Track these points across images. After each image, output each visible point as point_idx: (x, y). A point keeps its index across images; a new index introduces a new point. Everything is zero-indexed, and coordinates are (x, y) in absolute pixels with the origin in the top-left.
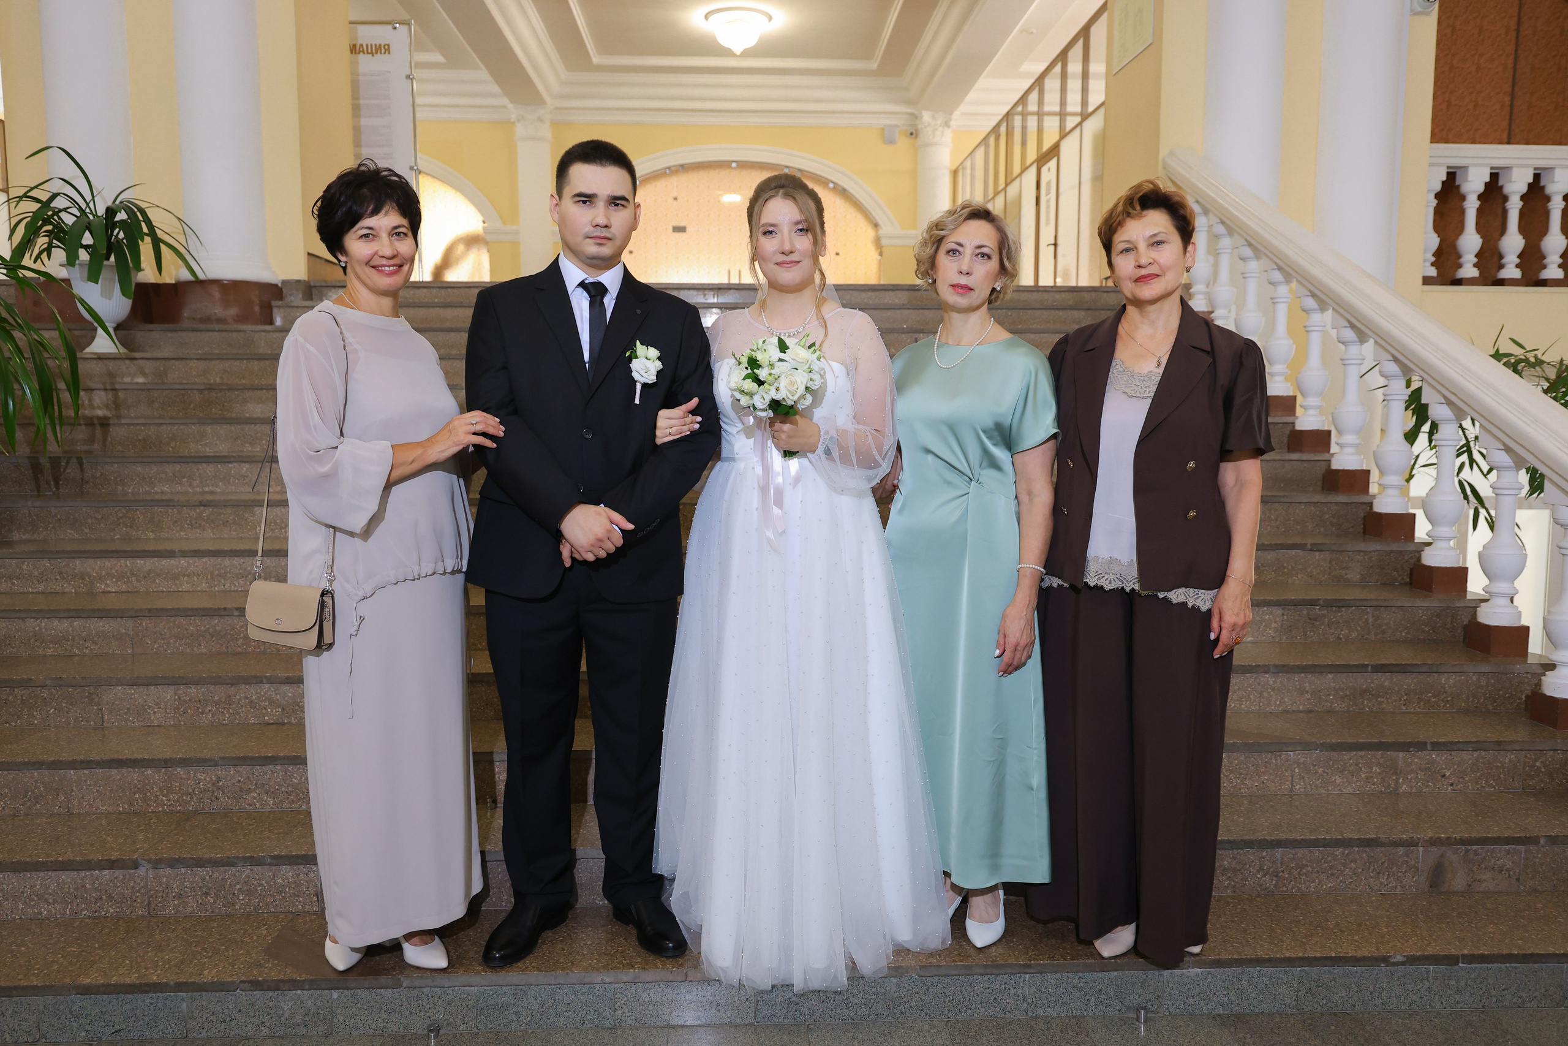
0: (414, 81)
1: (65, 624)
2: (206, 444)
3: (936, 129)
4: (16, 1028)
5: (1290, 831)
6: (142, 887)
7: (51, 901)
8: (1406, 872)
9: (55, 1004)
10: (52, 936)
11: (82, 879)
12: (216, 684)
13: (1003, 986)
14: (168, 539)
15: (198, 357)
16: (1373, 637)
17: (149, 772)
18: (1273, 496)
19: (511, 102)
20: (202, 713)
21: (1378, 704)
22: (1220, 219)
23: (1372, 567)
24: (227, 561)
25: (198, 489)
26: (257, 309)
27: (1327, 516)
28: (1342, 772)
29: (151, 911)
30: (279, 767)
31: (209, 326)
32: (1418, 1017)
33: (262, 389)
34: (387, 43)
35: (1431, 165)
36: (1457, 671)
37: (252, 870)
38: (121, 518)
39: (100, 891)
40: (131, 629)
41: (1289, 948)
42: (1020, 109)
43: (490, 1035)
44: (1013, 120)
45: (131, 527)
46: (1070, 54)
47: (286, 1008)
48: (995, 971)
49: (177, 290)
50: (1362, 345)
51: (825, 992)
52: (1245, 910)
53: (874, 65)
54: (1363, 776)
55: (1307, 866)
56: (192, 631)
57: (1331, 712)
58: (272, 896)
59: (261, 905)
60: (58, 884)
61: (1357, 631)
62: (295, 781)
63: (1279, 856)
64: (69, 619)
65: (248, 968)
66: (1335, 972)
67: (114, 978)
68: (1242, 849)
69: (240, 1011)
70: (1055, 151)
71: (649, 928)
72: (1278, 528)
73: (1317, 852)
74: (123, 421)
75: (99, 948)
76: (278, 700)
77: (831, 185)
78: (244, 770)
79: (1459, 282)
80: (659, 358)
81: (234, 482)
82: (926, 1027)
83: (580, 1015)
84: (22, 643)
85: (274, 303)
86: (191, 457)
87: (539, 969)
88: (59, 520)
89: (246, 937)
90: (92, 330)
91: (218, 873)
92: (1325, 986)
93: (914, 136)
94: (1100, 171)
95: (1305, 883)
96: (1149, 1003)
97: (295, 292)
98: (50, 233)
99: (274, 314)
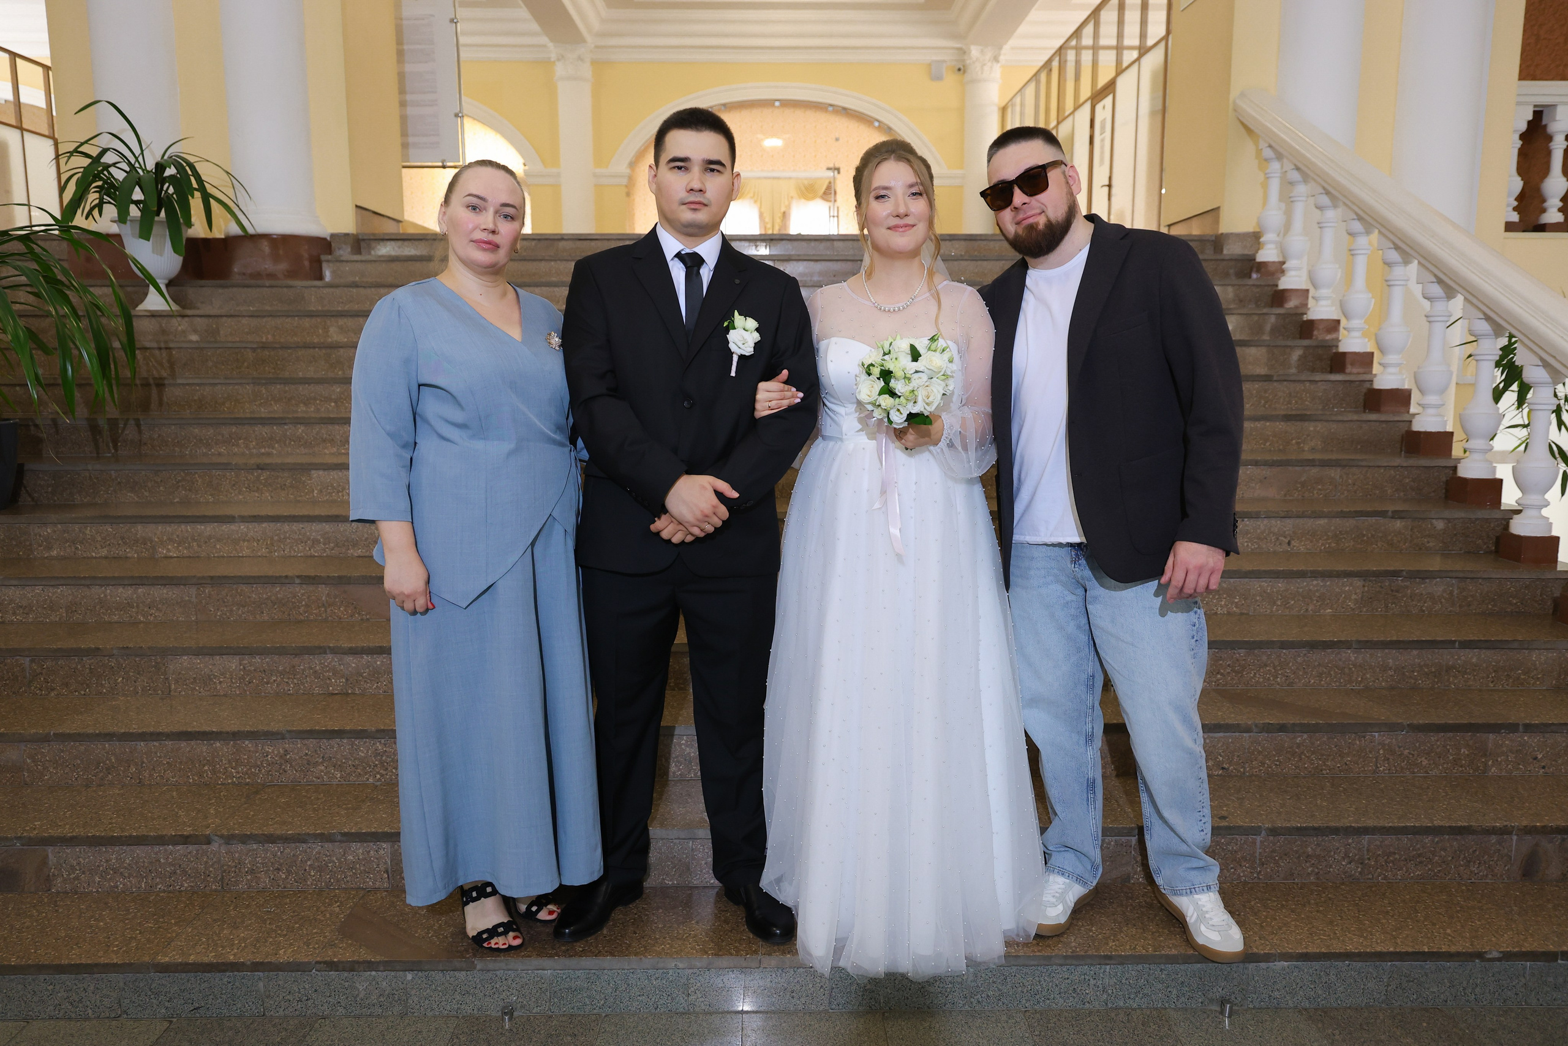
0: (459, 23)
1: (130, 591)
2: (261, 405)
3: (984, 65)
4: (98, 1003)
5: (1377, 817)
6: (215, 862)
7: (126, 875)
8: (1497, 860)
9: (135, 981)
10: (128, 910)
11: (156, 854)
12: (280, 654)
13: (1083, 977)
14: (226, 503)
15: (251, 314)
16: (1457, 610)
17: (218, 744)
18: (1351, 459)
19: (551, 41)
20: (268, 683)
21: (1464, 681)
22: (1296, 165)
23: (1455, 535)
24: (286, 527)
25: (254, 451)
26: (307, 263)
27: (1408, 480)
28: (1429, 754)
29: (224, 885)
30: (345, 741)
31: (260, 282)
32: (1513, 1015)
35: (1519, 104)
36: (1549, 647)
37: (322, 847)
38: (180, 481)
39: (174, 865)
40: (194, 596)
41: (1379, 941)
42: (1073, 43)
43: (564, 1019)
44: (1066, 54)
45: (190, 490)
47: (361, 988)
48: (1074, 962)
49: (226, 243)
50: (1448, 301)
52: (1330, 899)
54: (1451, 758)
55: (1395, 853)
56: (255, 598)
57: (1414, 688)
58: (343, 872)
59: (332, 880)
60: (133, 858)
63: (1365, 843)
64: (133, 587)
65: (322, 949)
66: (1427, 966)
67: (192, 957)
68: (1327, 836)
69: (316, 991)
70: (1110, 87)
72: (1355, 493)
73: (1405, 839)
74: (178, 381)
75: (176, 924)
76: (342, 670)
77: (877, 124)
78: (311, 743)
79: (1541, 228)
80: (757, 330)
81: (290, 443)
82: (1004, 1018)
83: (653, 999)
84: (88, 609)
85: (323, 257)
86: (246, 418)
87: (613, 955)
88: (119, 483)
89: (318, 915)
90: (144, 287)
91: (289, 850)
92: (1416, 981)
93: (962, 72)
94: (1160, 107)
95: (1391, 871)
96: (1233, 996)
97: (344, 246)
98: (100, 189)
99: (324, 269)
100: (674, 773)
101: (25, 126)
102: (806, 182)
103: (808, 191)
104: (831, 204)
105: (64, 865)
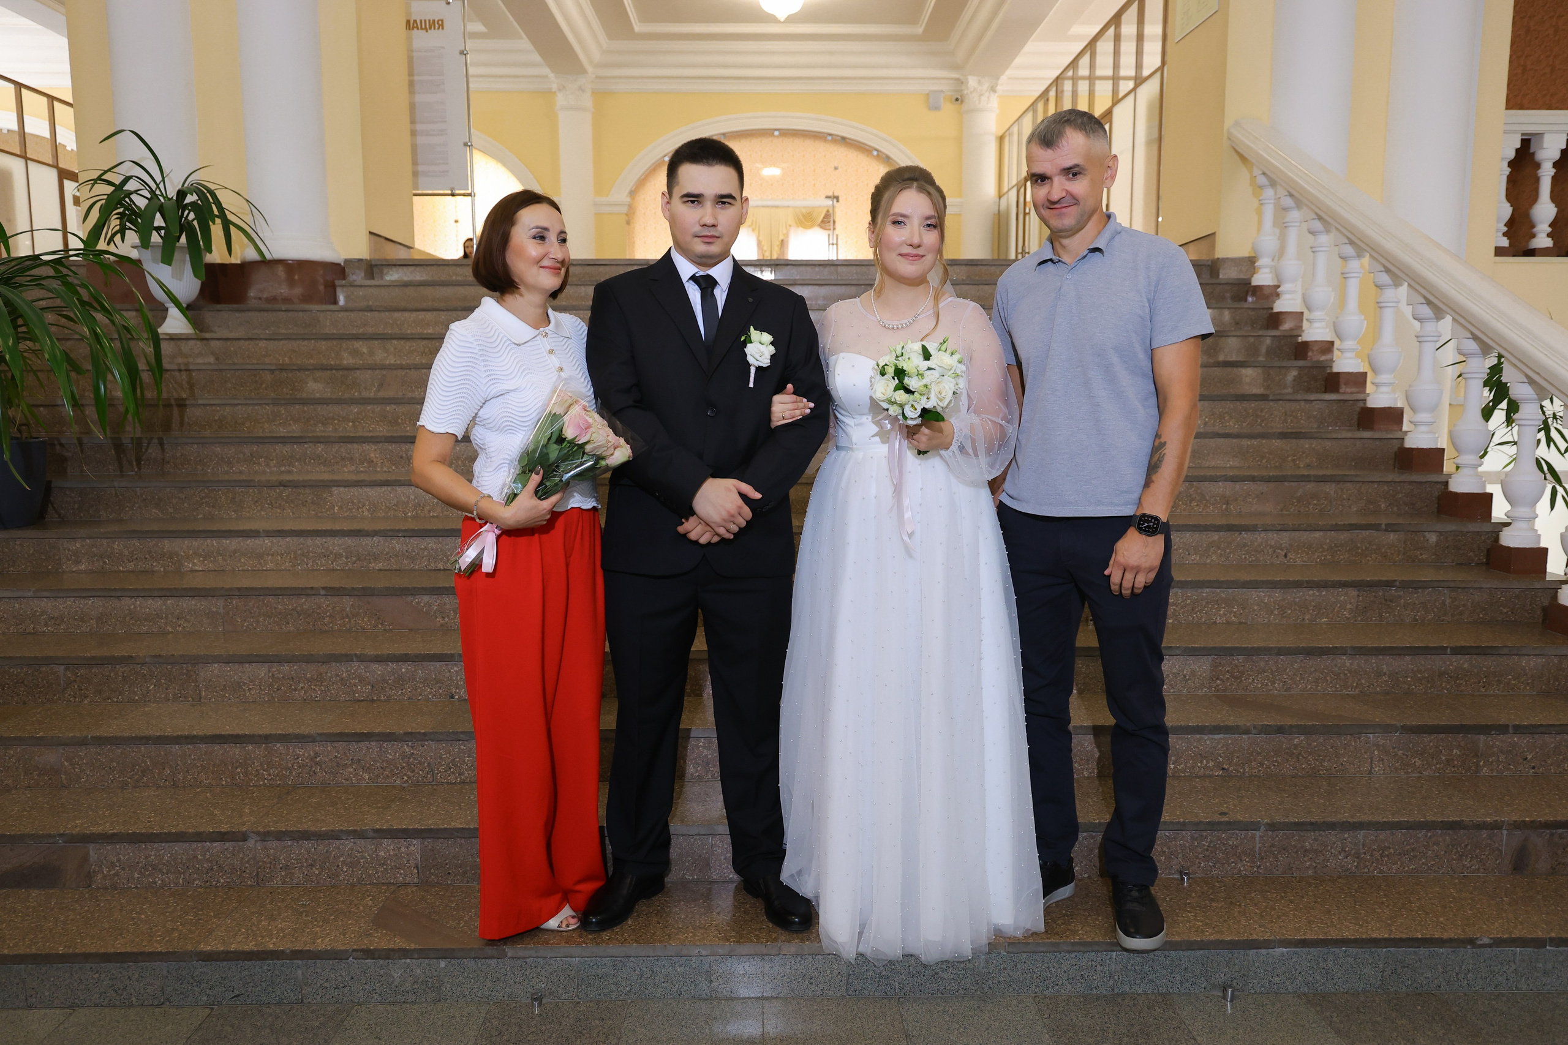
0: (468, 56)
1: (159, 602)
2: (280, 425)
3: (982, 95)
4: (142, 991)
5: (1372, 813)
6: (251, 858)
7: (165, 871)
8: (1489, 854)
9: (178, 969)
10: (168, 904)
11: (194, 850)
12: (308, 662)
13: (1090, 963)
14: (250, 518)
15: (267, 337)
16: (1449, 619)
17: (250, 747)
18: (1345, 475)
19: (553, 72)
20: (295, 690)
21: (1456, 686)
22: (1288, 192)
23: (1447, 547)
24: (309, 541)
25: (275, 469)
26: (321, 288)
27: (1400, 496)
28: (1422, 754)
29: (260, 881)
30: (373, 744)
31: (276, 306)
32: (1504, 998)
33: (329, 369)
34: (441, 18)
35: (1506, 132)
36: (1538, 653)
37: (354, 843)
38: (204, 498)
39: (211, 862)
40: (221, 607)
41: (1374, 929)
42: (1070, 73)
43: (592, 1004)
44: (1063, 85)
45: (213, 507)
46: (1124, 17)
47: (396, 976)
48: (1082, 949)
49: (243, 269)
50: (1438, 322)
52: (1327, 891)
53: (920, 30)
54: (1444, 758)
55: (1390, 848)
56: (281, 609)
57: (1408, 694)
58: (374, 868)
59: (364, 876)
60: (172, 855)
61: (1434, 612)
62: (390, 757)
63: (1361, 838)
64: (163, 598)
65: (358, 938)
66: (1421, 953)
67: (233, 946)
68: (1324, 831)
69: (352, 978)
72: (1349, 507)
73: (1399, 834)
74: (199, 402)
75: (215, 917)
76: (367, 677)
77: (875, 153)
78: (341, 745)
79: (1531, 253)
80: (772, 343)
81: (310, 461)
82: (1014, 1002)
83: (677, 986)
84: (118, 621)
85: (337, 282)
86: (267, 437)
87: (637, 942)
88: (144, 500)
89: (353, 908)
90: (164, 310)
91: (322, 846)
92: (1410, 966)
93: (959, 102)
94: (1156, 135)
95: (1386, 865)
96: (1235, 981)
97: (357, 271)
98: (122, 216)
99: (338, 294)
100: (692, 774)
101: (28, 155)
102: (804, 211)
103: (806, 219)
104: (831, 232)
105: (105, 862)
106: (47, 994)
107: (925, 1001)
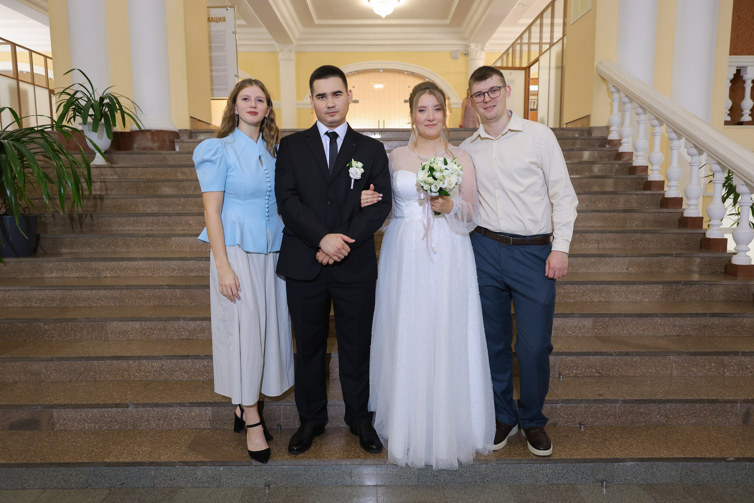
0: (237, 34)
1: (89, 292)
2: (147, 207)
3: (477, 52)
4: (77, 481)
5: (673, 395)
6: (130, 416)
7: (89, 422)
8: (731, 415)
9: (95, 470)
10: (90, 438)
11: (103, 412)
12: (159, 321)
13: (537, 469)
14: (133, 252)
15: (142, 166)
16: (707, 299)
17: (131, 362)
18: (655, 230)
19: (277, 43)
20: (153, 334)
21: (712, 332)
22: (626, 95)
23: (706, 265)
24: (160, 263)
25: (145, 229)
26: (168, 143)
27: (682, 240)
28: (696, 366)
29: (134, 427)
30: (190, 360)
31: (146, 152)
32: (741, 488)
33: (172, 181)
34: (224, 16)
35: (729, 66)
37: (180, 409)
38: (111, 242)
39: (111, 418)
40: (118, 294)
41: (676, 453)
42: (519, 41)
43: (294, 488)
44: (515, 47)
45: (116, 246)
46: (545, 15)
47: (199, 474)
48: (533, 462)
49: (131, 135)
50: (700, 156)
51: (451, 471)
52: (652, 433)
53: (448, 22)
54: (707, 368)
55: (682, 412)
56: (146, 295)
57: (688, 336)
58: (190, 421)
59: (184, 425)
60: (93, 414)
61: (700, 296)
62: (198, 367)
63: (668, 407)
64: (91, 290)
65: (181, 456)
66: (699, 465)
67: (121, 459)
68: (650, 404)
69: (178, 475)
70: (537, 60)
71: (365, 438)
72: (658, 245)
73: (687, 405)
74: (110, 197)
75: (112, 445)
76: (187, 328)
78: (174, 361)
79: (741, 123)
80: (363, 167)
81: (161, 225)
82: (500, 488)
83: (335, 480)
84: (69, 301)
85: (175, 140)
86: (141, 213)
87: (316, 458)
88: (83, 243)
89: (179, 440)
90: (93, 154)
91: (165, 410)
92: (694, 471)
93: (467, 55)
95: (681, 420)
96: (608, 478)
97: (185, 135)
98: (74, 109)
99: (175, 146)
101: (35, 83)
105: (61, 418)
106: (32, 482)
107: (456, 487)
